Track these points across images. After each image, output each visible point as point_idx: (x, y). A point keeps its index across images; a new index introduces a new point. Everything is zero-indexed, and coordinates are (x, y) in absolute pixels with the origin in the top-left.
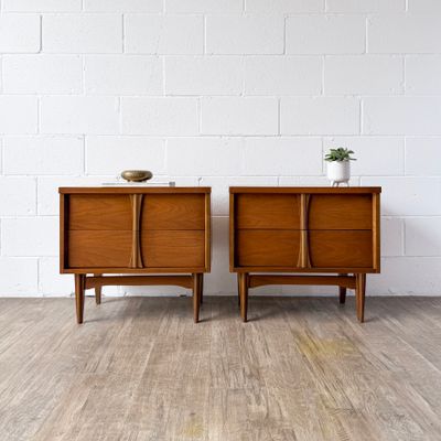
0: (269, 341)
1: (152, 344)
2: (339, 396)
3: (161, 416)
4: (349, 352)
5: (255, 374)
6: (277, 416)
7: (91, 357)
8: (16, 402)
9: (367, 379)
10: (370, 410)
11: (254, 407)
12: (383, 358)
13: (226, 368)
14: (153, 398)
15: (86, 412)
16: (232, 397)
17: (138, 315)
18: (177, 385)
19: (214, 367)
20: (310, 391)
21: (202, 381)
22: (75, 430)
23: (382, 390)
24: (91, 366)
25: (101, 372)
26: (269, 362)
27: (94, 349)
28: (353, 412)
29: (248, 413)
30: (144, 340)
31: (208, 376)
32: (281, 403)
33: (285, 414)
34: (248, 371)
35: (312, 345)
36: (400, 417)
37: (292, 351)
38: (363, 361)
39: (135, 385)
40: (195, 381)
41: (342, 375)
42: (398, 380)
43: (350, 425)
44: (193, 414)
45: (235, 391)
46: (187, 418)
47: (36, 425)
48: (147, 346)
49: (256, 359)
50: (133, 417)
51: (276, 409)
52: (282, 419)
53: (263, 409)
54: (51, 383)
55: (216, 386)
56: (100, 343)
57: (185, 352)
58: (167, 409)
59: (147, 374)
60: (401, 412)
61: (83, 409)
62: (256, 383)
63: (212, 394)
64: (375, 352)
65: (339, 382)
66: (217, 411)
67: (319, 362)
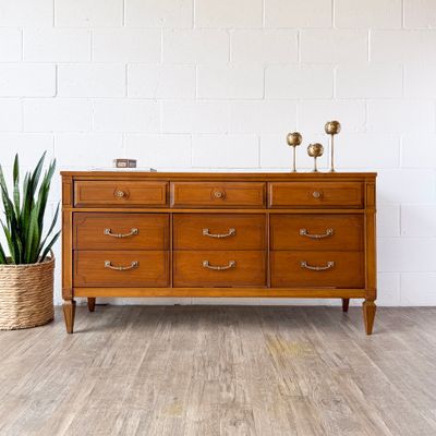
0: (244, 343)
1: (148, 345)
2: (293, 387)
3: (151, 400)
4: (309, 353)
5: (229, 369)
6: (241, 401)
7: (98, 355)
8: (38, 389)
9: (317, 373)
10: (316, 397)
11: (224, 395)
12: (335, 358)
13: (206, 364)
14: (145, 386)
15: (93, 397)
16: (208, 387)
17: (138, 321)
18: (166, 377)
19: (196, 364)
20: (270, 383)
21: (186, 374)
22: (84, 410)
23: (329, 382)
24: (97, 362)
25: (104, 367)
26: (242, 359)
27: (100, 349)
28: (301, 398)
29: (219, 398)
30: (141, 342)
31: (191, 371)
32: (246, 391)
33: (248, 399)
34: (223, 367)
35: (279, 347)
36: (337, 402)
37: (261, 351)
38: (318, 360)
39: (132, 378)
40: (180, 374)
41: (299, 371)
42: (342, 375)
43: (297, 408)
44: (175, 399)
45: (211, 382)
46: (171, 401)
47: (54, 406)
48: (144, 347)
49: (231, 357)
50: (129, 400)
51: (242, 396)
52: (245, 403)
53: (231, 395)
54: (65, 375)
55: (196, 378)
56: (105, 344)
57: (174, 352)
58: (156, 395)
59: (142, 368)
60: (338, 398)
61: (91, 394)
62: (228, 376)
63: (193, 384)
64: (330, 352)
65: (296, 375)
66: (195, 397)
67: (282, 361)
